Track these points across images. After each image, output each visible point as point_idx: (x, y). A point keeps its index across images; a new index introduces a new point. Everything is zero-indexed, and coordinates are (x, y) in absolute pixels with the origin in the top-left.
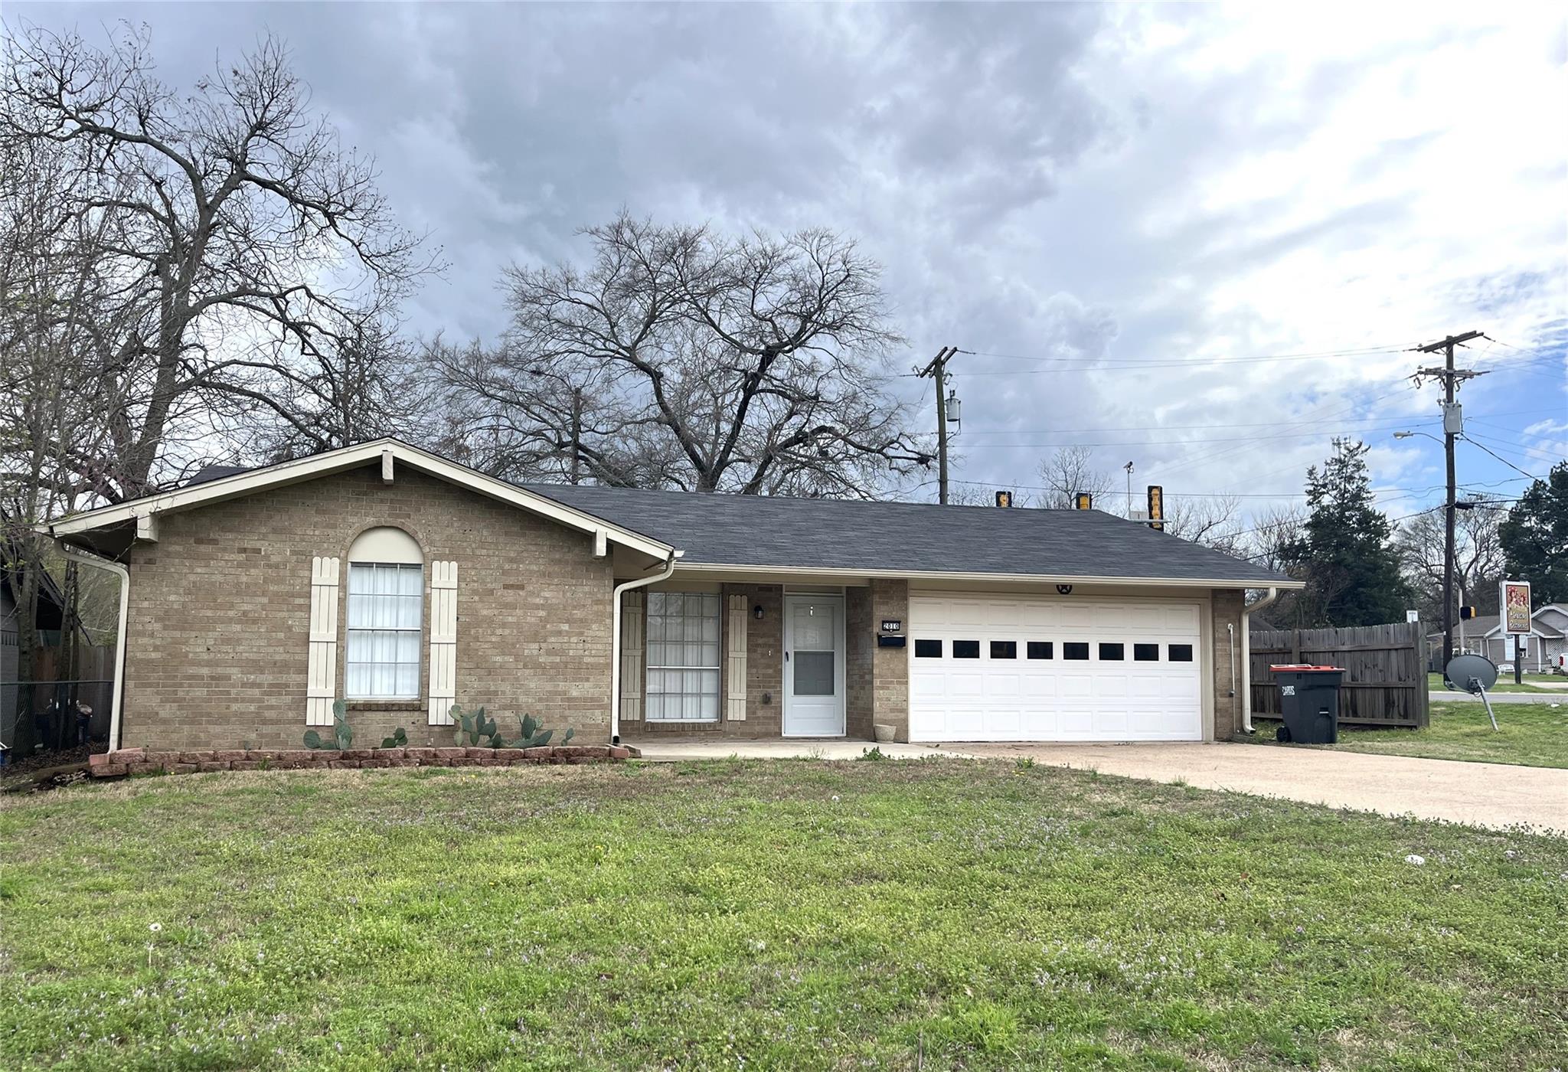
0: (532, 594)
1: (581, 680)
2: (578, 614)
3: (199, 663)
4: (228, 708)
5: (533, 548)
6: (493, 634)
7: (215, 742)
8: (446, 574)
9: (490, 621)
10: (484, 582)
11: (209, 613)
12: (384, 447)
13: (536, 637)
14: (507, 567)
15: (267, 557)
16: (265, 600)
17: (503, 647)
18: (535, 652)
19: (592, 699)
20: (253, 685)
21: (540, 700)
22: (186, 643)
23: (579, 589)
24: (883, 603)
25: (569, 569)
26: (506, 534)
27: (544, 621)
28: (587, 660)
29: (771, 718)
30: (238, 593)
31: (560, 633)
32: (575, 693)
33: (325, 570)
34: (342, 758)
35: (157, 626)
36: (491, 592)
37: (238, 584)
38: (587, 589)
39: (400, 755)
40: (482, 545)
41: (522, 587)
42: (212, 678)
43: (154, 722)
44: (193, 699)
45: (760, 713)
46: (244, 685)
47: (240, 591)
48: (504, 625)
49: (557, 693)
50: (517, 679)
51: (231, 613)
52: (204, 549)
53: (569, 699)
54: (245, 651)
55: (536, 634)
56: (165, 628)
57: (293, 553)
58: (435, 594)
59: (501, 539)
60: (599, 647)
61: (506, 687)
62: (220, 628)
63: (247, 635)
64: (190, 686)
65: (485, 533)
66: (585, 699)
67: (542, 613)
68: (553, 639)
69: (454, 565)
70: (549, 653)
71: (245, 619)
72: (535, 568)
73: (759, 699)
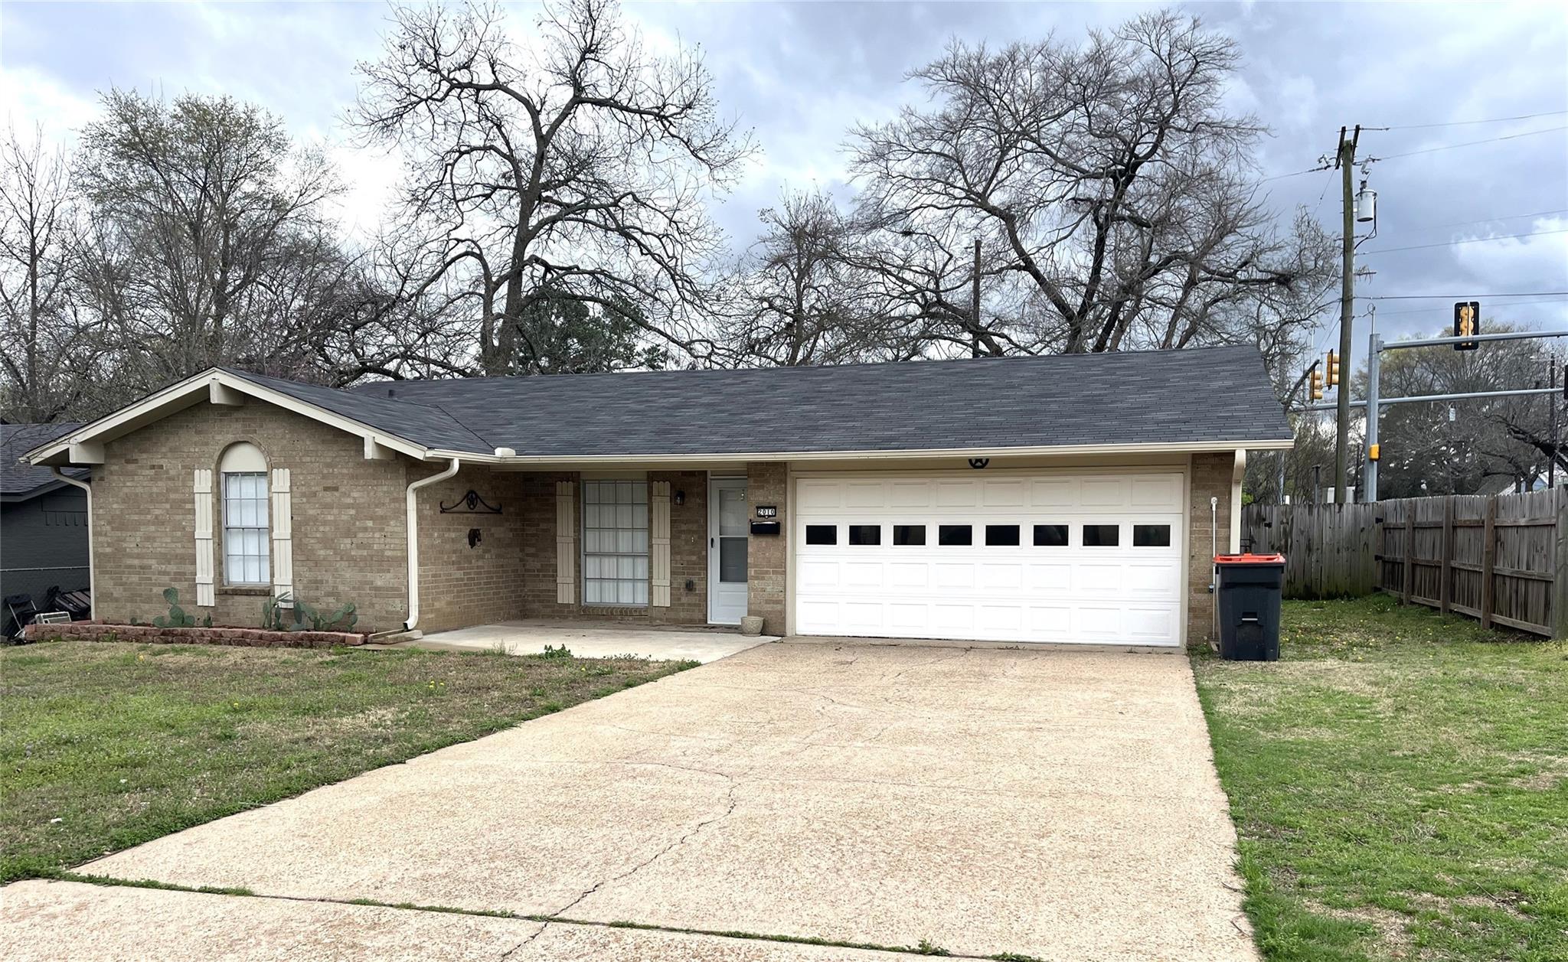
0: (344, 494)
1: (383, 571)
2: (380, 512)
3: (131, 556)
4: (151, 590)
5: (343, 453)
6: (317, 531)
7: (145, 616)
8: (282, 478)
9: (315, 519)
10: (309, 486)
11: (136, 517)
12: (212, 376)
13: (349, 533)
14: (325, 471)
15: (167, 472)
16: (168, 506)
17: (327, 542)
18: (349, 546)
19: (393, 589)
20: (165, 573)
21: (354, 588)
22: (124, 540)
23: (380, 489)
24: (758, 488)
25: (371, 471)
26: (323, 442)
27: (354, 518)
28: (388, 553)
29: (695, 605)
30: (152, 501)
31: (365, 529)
32: (379, 583)
33: (203, 480)
34: (162, 634)
35: (108, 528)
36: (315, 494)
37: (151, 494)
38: (385, 488)
39: (198, 633)
40: (307, 453)
41: (336, 489)
42: (141, 567)
43: (111, 601)
44: (131, 583)
45: (684, 600)
46: (160, 573)
47: (153, 499)
48: (325, 523)
49: (366, 583)
50: (336, 570)
51: (149, 517)
52: (131, 467)
53: (377, 589)
54: (159, 547)
55: (349, 530)
56: (113, 529)
57: (184, 467)
58: (275, 496)
59: (319, 447)
60: (397, 541)
61: (328, 577)
62: (143, 528)
63: (159, 534)
64: (129, 573)
65: (308, 443)
66: (387, 589)
67: (352, 512)
68: (360, 535)
69: (287, 471)
70: (358, 547)
71: (158, 522)
72: (345, 471)
73: (684, 586)
